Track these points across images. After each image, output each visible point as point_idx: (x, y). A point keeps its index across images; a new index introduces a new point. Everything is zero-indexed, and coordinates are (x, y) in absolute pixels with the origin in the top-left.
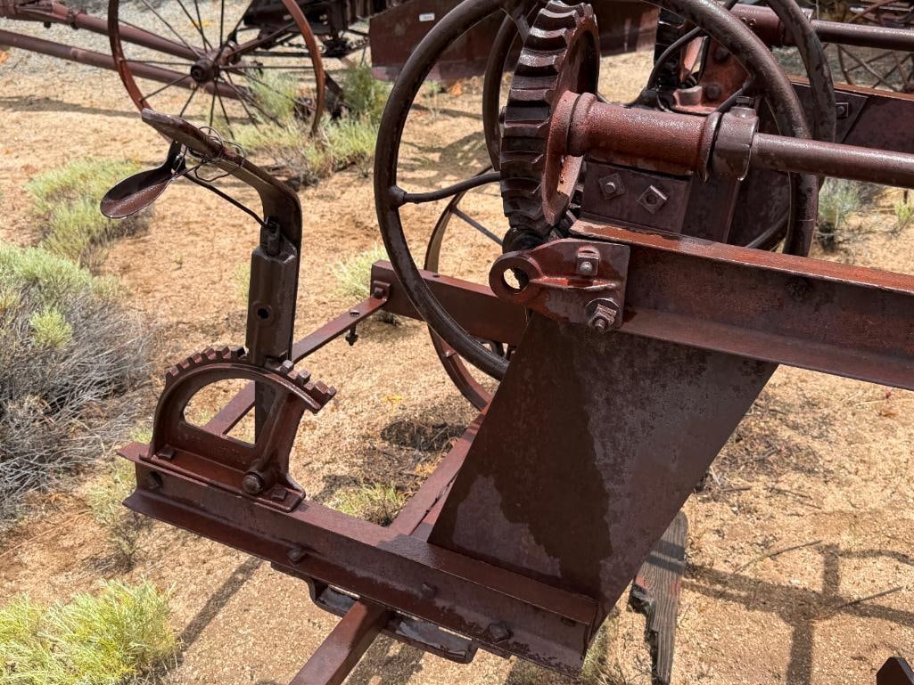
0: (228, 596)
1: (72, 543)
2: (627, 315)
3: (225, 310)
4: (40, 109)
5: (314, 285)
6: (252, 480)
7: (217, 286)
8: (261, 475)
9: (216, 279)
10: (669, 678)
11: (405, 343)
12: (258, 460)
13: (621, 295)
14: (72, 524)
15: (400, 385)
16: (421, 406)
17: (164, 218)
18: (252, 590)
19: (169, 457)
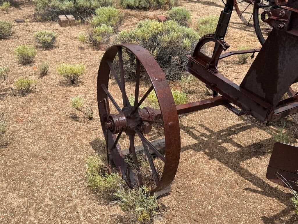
2: (290, 28)
4: (210, 5)
6: (208, 64)
8: (210, 64)
13: (288, 23)
17: (229, 36)
18: (208, 110)
19: (195, 58)
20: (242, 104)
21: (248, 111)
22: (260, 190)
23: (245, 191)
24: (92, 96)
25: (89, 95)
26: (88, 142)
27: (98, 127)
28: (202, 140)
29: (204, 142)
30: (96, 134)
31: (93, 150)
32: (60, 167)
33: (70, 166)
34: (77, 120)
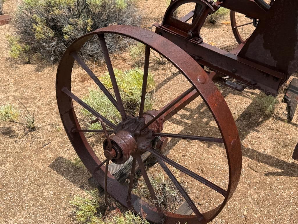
0: (164, 84)
1: (121, 67)
3: (161, 15)
5: (188, 11)
6: (190, 33)
7: (158, 8)
8: (193, 33)
9: (158, 6)
10: (293, 117)
11: (216, 29)
12: (192, 29)
14: (120, 63)
15: (214, 40)
16: (221, 47)
18: (171, 84)
19: (167, 26)
20: (242, 77)
21: (254, 84)
22: (280, 171)
23: (266, 177)
24: (16, 94)
25: (11, 93)
26: (46, 165)
27: (49, 140)
28: (186, 123)
29: (190, 126)
30: (52, 151)
31: (61, 176)
32: (26, 218)
33: (40, 211)
34: (13, 135)
